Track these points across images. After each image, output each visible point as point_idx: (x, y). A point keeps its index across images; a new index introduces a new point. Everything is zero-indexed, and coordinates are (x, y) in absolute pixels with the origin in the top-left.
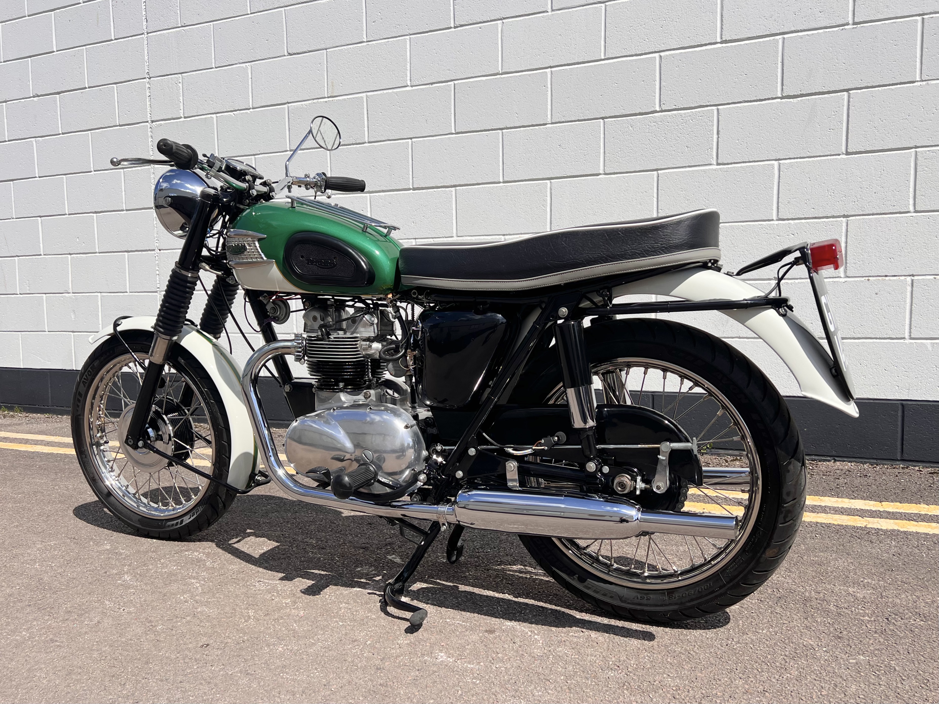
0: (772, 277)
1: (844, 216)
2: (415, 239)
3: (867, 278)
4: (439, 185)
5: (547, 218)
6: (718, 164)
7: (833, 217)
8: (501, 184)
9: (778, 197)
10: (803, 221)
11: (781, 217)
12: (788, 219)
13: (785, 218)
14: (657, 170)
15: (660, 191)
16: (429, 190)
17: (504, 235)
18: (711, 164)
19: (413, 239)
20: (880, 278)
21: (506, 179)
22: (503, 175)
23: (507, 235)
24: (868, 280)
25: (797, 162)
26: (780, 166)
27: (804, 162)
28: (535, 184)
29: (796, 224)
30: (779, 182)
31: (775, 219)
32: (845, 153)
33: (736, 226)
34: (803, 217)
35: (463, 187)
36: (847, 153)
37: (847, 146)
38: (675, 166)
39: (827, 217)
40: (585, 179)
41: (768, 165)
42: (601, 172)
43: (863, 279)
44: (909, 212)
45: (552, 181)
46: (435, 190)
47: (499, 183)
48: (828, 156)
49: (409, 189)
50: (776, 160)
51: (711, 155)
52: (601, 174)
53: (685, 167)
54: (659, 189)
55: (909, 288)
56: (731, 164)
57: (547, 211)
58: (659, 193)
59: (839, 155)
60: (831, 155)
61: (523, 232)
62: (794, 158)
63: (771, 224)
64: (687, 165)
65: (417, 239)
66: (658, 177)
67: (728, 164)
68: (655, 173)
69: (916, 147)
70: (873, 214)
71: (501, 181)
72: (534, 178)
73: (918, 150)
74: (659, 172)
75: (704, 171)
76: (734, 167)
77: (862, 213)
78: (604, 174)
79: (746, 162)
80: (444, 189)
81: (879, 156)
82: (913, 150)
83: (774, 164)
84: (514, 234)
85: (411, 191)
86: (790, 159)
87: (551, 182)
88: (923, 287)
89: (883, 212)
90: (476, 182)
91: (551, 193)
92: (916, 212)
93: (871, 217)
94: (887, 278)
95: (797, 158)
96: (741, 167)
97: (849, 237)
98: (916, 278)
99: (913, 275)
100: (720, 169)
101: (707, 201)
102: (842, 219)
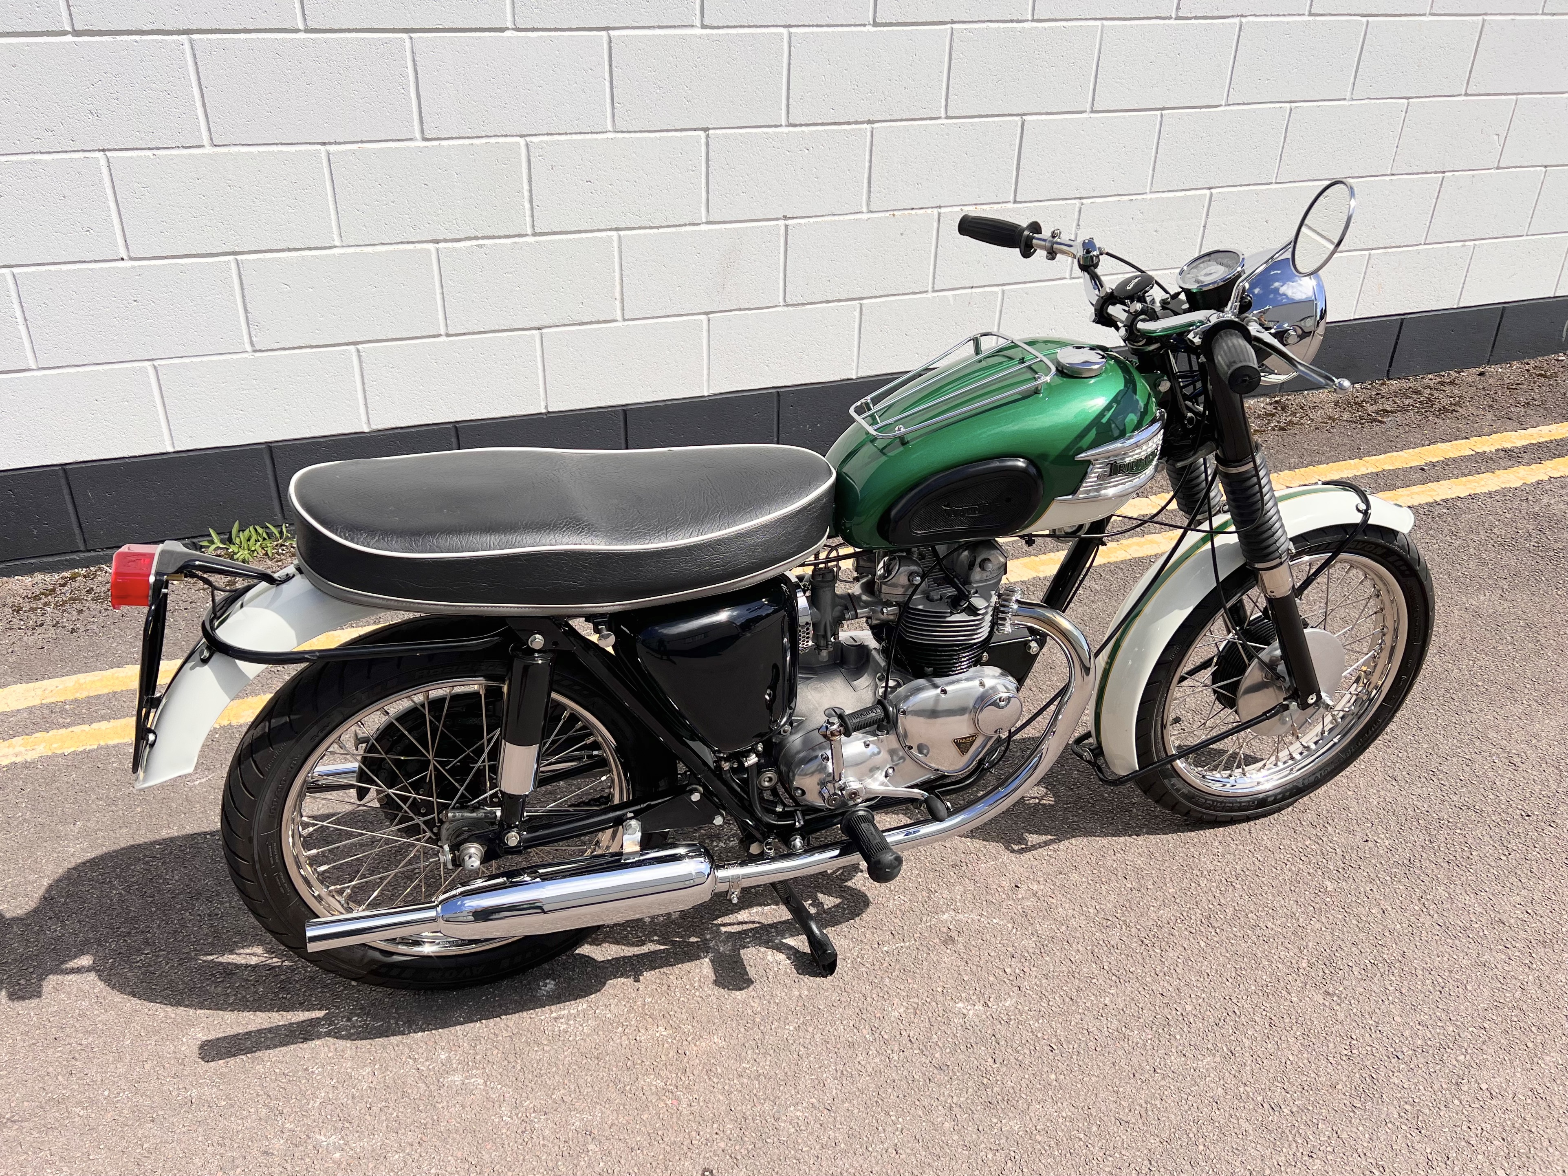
0: (781, 216)
1: (869, 122)
2: (103, 150)
3: (892, 213)
4: (145, 28)
5: (412, 112)
6: (703, 27)
7: (856, 123)
8: (302, 35)
9: (788, 89)
10: (820, 128)
11: (792, 121)
12: (801, 125)
13: (798, 123)
14: (607, 29)
15: (614, 69)
16: (119, 38)
17: (324, 144)
18: (693, 26)
19: (99, 150)
20: (906, 212)
21: (312, 25)
22: (304, 15)
23: (330, 143)
24: (894, 215)
25: (812, 33)
26: (790, 37)
27: (822, 33)
28: (379, 39)
29: (811, 133)
30: (789, 64)
31: (783, 124)
32: (871, 22)
33: (731, 134)
34: (820, 121)
35: (210, 36)
36: (875, 24)
37: (875, 12)
38: (636, 25)
39: (849, 123)
40: (479, 38)
41: (775, 34)
42: (509, 25)
43: (887, 214)
44: (939, 118)
45: (412, 35)
46: (137, 38)
47: (297, 31)
48: (851, 25)
49: (64, 33)
50: (785, 26)
51: (694, 9)
52: (508, 29)
53: (654, 27)
54: (613, 66)
55: (935, 224)
56: (723, 27)
57: (410, 98)
58: (614, 73)
59: (865, 25)
60: (855, 25)
61: (364, 139)
62: (809, 26)
63: (778, 133)
64: (656, 24)
65: (109, 150)
66: (610, 42)
67: (718, 27)
68: (604, 33)
69: (953, 22)
70: (901, 120)
71: (301, 27)
72: (376, 27)
73: (955, 26)
74: (612, 33)
75: (683, 37)
76: (727, 34)
77: (889, 118)
78: (513, 29)
79: (743, 27)
80: (160, 37)
81: (911, 31)
82: (949, 26)
83: (782, 34)
84: (345, 143)
85: (69, 38)
86: (804, 26)
87: (411, 38)
88: (950, 222)
89: (913, 117)
90: (241, 27)
91: (414, 61)
92: (947, 117)
93: (899, 124)
94: (913, 212)
95: (813, 26)
96: (738, 35)
97: (874, 154)
98: (943, 210)
99: (940, 207)
100: (707, 35)
101: (689, 92)
102: (865, 125)
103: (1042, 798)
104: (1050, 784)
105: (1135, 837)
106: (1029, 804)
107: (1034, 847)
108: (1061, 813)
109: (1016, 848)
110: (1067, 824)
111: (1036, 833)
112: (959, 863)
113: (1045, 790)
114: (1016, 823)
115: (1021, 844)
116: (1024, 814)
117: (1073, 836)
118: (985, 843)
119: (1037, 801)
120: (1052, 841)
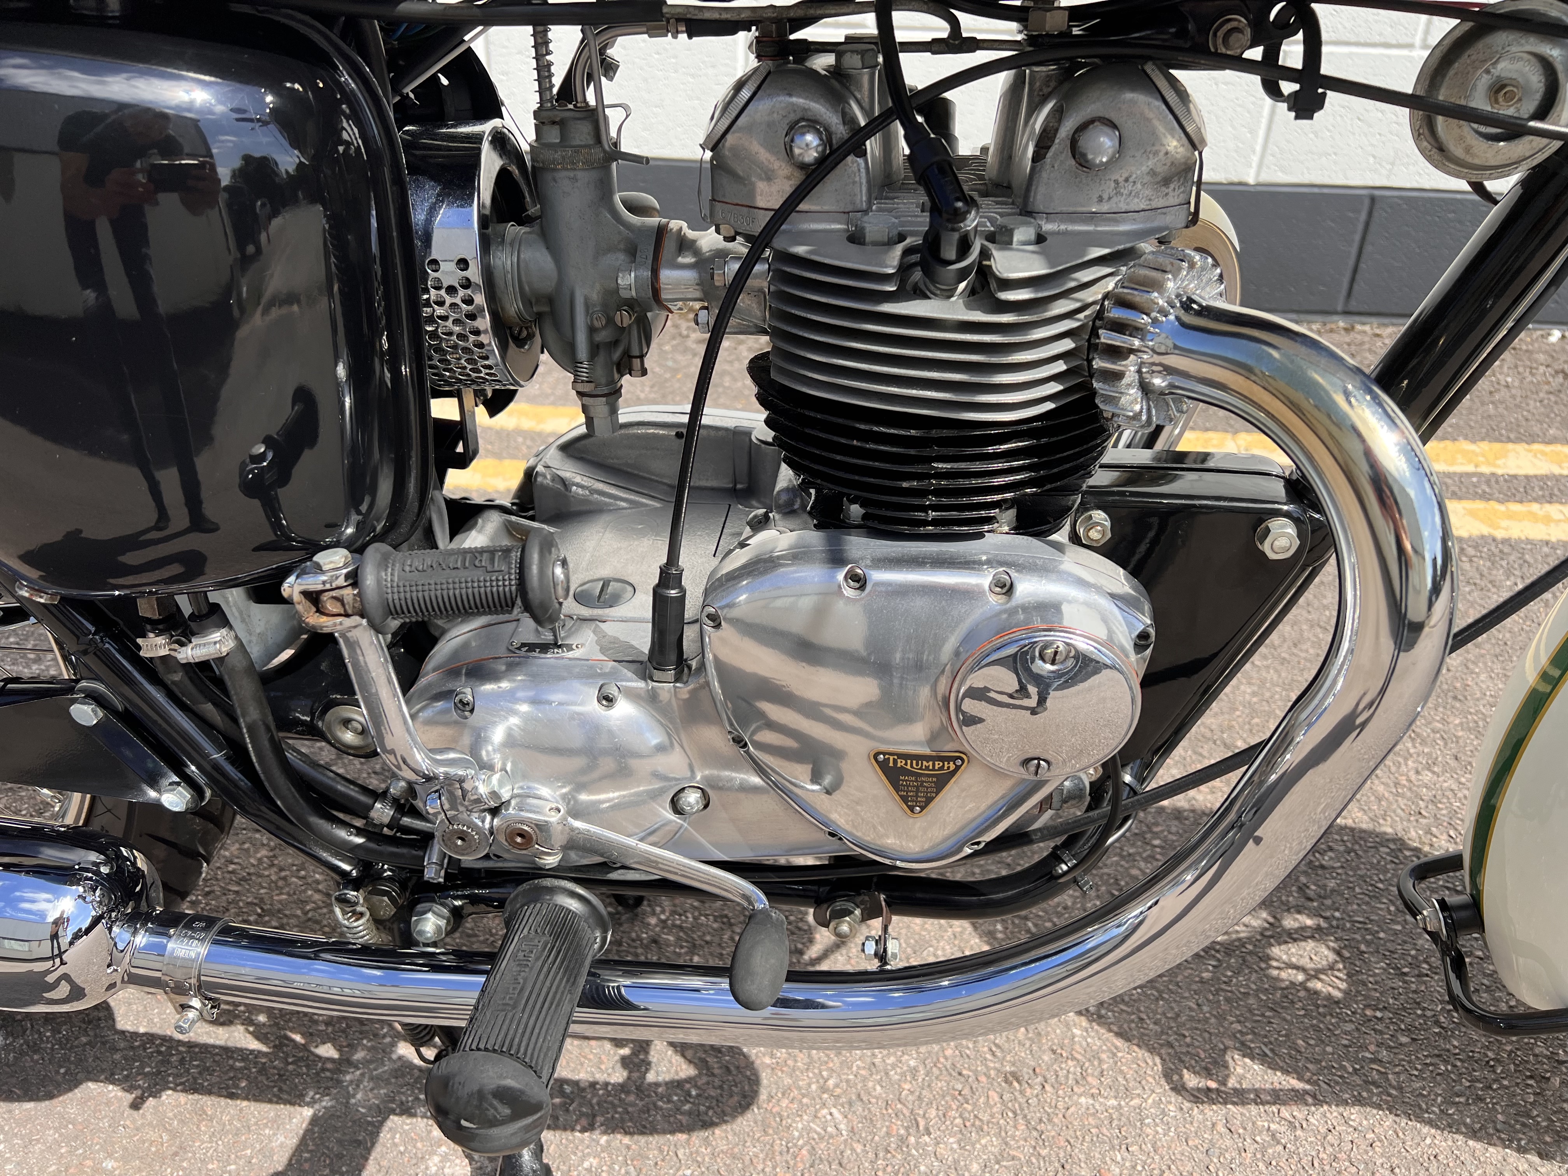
103: (1316, 974)
104: (1351, 944)
105: (1536, 1159)
106: (1277, 979)
107: (1240, 1097)
108: (1349, 1027)
109: (1192, 1080)
110: (1357, 1060)
111: (1263, 1058)
112: (1026, 1073)
113: (1332, 957)
114: (1221, 1018)
115: (1208, 1073)
116: (1251, 1001)
117: (1359, 1101)
118: (1119, 1042)
119: (1301, 977)
120: (1297, 1097)
